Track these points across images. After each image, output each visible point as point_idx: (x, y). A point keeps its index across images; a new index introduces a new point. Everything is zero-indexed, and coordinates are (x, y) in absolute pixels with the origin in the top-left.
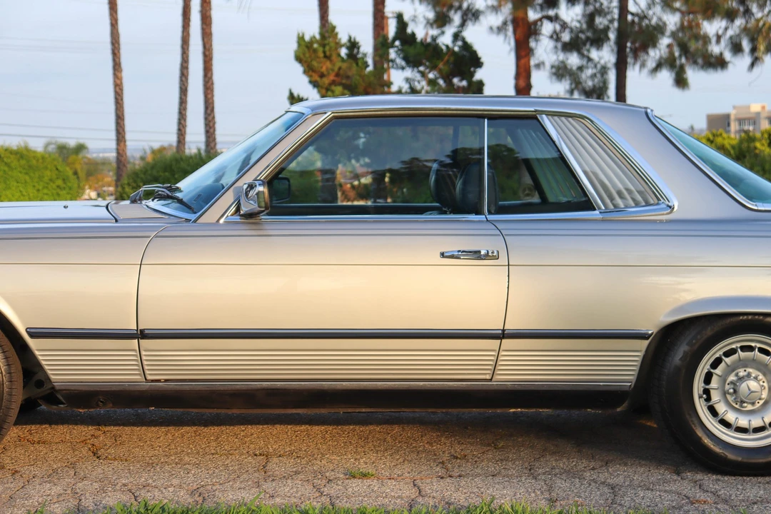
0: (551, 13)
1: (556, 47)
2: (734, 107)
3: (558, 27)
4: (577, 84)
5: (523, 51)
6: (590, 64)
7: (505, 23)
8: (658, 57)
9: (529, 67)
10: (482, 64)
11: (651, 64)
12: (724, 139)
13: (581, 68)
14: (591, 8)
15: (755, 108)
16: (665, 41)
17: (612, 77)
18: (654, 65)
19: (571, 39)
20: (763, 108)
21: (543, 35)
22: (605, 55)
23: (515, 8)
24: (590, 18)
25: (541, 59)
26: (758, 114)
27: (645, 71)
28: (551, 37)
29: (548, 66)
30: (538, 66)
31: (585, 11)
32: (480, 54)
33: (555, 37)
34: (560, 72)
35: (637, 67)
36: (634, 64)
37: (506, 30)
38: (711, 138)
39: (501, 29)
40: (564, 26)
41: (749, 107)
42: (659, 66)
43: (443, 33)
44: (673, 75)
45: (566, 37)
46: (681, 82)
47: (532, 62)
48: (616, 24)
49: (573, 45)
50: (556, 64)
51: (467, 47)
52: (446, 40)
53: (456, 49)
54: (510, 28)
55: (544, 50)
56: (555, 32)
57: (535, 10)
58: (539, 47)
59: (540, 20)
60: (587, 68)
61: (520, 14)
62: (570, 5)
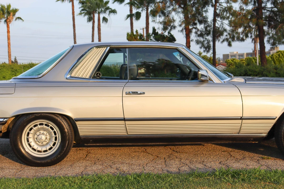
0: (195, 27)
1: (196, 36)
2: (230, 52)
3: (197, 31)
4: (203, 45)
5: (188, 36)
6: (206, 40)
7: (183, 29)
8: (223, 38)
9: (190, 41)
10: (176, 40)
11: (221, 40)
12: (236, 60)
13: (204, 41)
14: (206, 25)
15: (235, 53)
16: (225, 34)
17: (211, 43)
18: (222, 40)
19: (200, 33)
20: (237, 53)
21: (193, 32)
22: (210, 38)
23: (186, 25)
24: (206, 28)
25: (193, 39)
26: (236, 54)
27: (220, 42)
28: (195, 33)
29: (194, 40)
30: (192, 41)
31: (204, 26)
32: (175, 38)
33: (196, 33)
34: (198, 42)
35: (218, 41)
36: (217, 40)
37: (183, 31)
38: (233, 60)
39: (182, 31)
40: (198, 30)
41: (233, 52)
42: (224, 41)
43: (165, 32)
44: (228, 43)
45: (199, 33)
46: (230, 45)
47: (190, 40)
48: (212, 29)
49: (201, 35)
50: (197, 40)
51: (172, 36)
52: (166, 34)
53: (169, 36)
54: (184, 31)
55: (193, 36)
56: (196, 31)
57: (191, 26)
58: (191, 36)
59: (193, 28)
60: (205, 41)
61: (187, 27)
62: (200, 25)
